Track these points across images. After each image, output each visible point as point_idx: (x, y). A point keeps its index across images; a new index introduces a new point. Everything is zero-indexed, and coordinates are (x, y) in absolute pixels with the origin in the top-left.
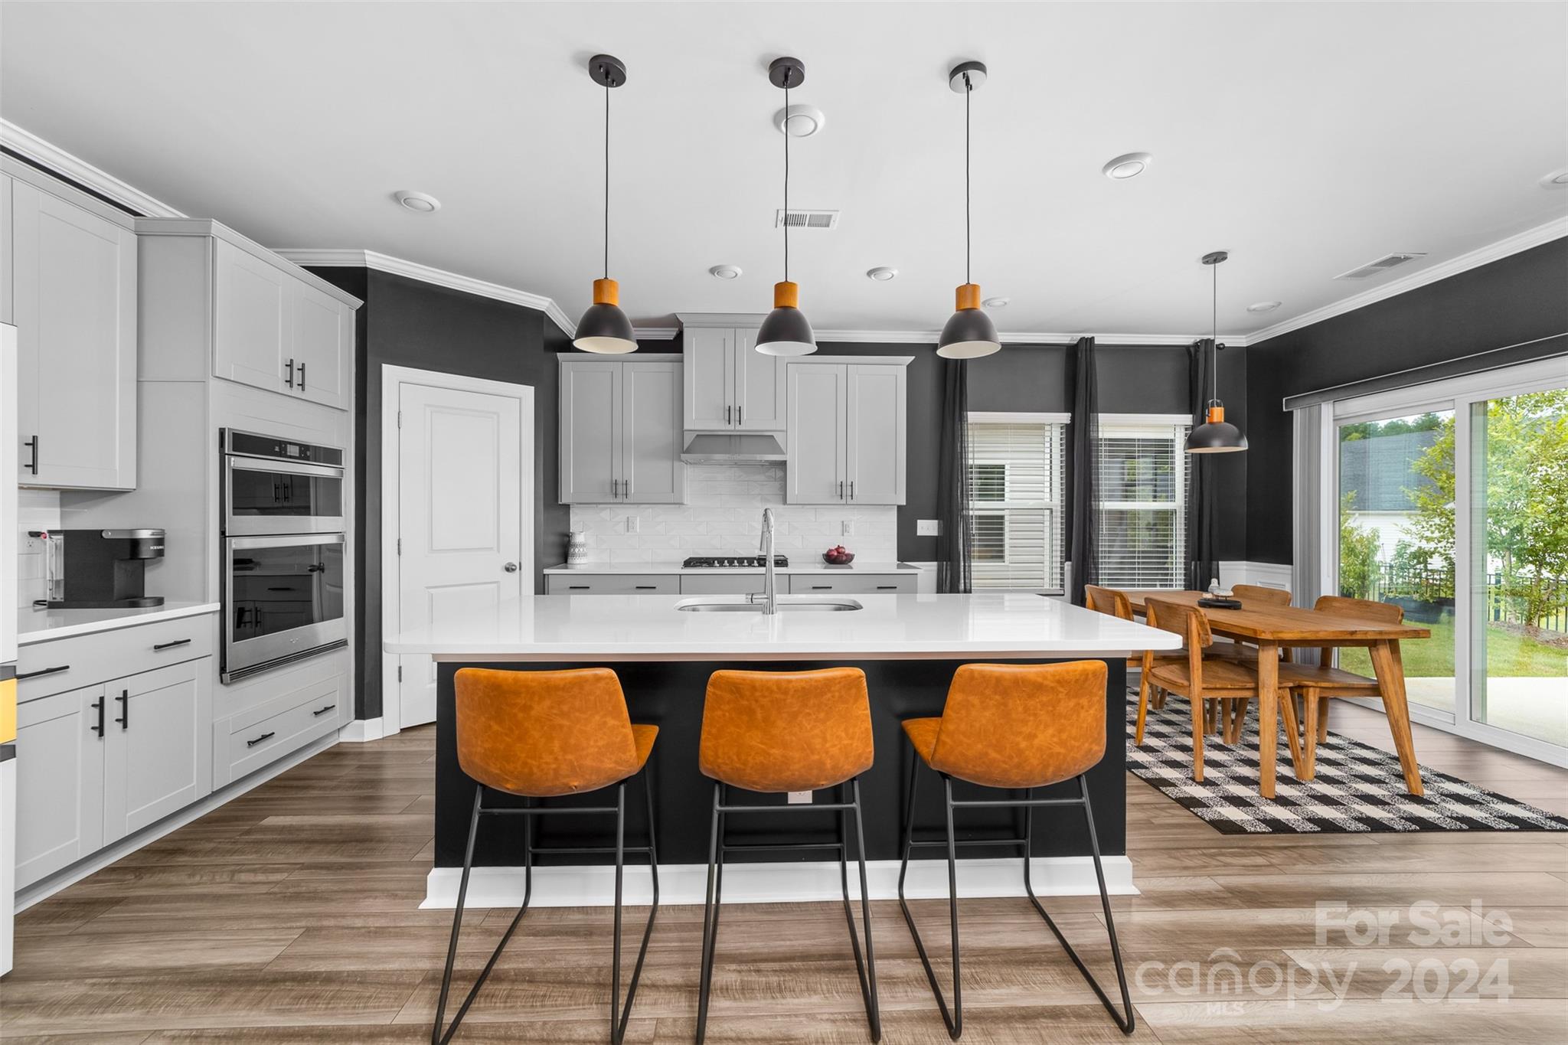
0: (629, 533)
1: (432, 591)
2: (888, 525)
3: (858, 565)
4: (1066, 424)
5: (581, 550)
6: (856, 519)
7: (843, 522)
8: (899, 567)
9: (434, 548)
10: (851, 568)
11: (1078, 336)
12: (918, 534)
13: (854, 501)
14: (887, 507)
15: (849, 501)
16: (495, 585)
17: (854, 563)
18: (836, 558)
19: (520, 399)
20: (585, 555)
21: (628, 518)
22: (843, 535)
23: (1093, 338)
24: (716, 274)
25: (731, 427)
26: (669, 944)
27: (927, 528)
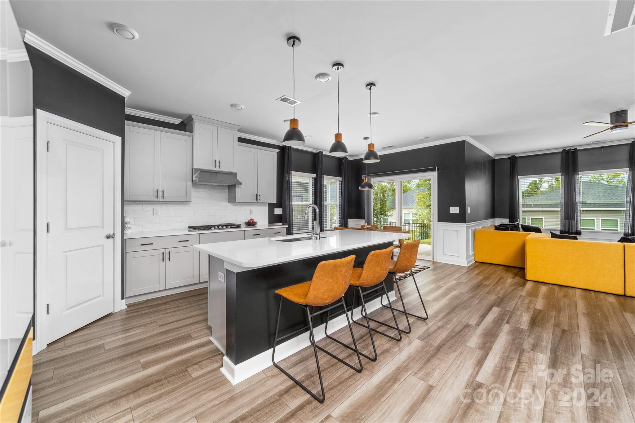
0: (154, 216)
1: (66, 254)
2: (265, 210)
3: (258, 226)
4: (315, 178)
5: (129, 225)
6: (255, 209)
7: (250, 209)
8: (269, 226)
9: (68, 228)
10: (256, 227)
11: (319, 151)
12: (275, 214)
13: (261, 201)
14: (265, 204)
15: (259, 201)
16: (101, 247)
17: (257, 225)
18: (251, 224)
19: (114, 143)
20: (130, 228)
21: (154, 208)
22: (250, 214)
23: (322, 152)
24: (233, 107)
25: (215, 169)
26: (331, 350)
27: (278, 211)
